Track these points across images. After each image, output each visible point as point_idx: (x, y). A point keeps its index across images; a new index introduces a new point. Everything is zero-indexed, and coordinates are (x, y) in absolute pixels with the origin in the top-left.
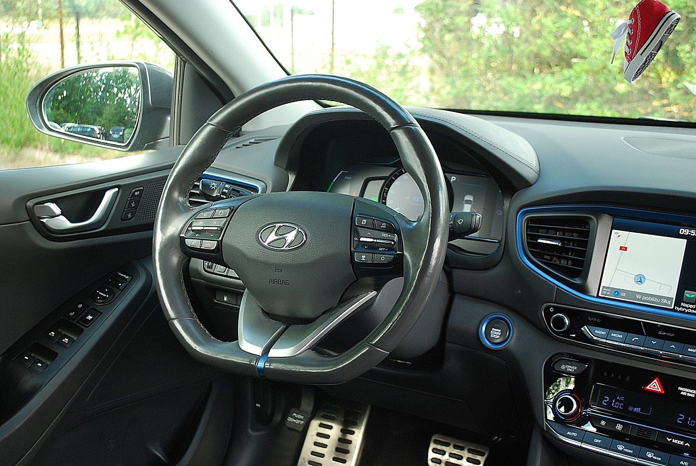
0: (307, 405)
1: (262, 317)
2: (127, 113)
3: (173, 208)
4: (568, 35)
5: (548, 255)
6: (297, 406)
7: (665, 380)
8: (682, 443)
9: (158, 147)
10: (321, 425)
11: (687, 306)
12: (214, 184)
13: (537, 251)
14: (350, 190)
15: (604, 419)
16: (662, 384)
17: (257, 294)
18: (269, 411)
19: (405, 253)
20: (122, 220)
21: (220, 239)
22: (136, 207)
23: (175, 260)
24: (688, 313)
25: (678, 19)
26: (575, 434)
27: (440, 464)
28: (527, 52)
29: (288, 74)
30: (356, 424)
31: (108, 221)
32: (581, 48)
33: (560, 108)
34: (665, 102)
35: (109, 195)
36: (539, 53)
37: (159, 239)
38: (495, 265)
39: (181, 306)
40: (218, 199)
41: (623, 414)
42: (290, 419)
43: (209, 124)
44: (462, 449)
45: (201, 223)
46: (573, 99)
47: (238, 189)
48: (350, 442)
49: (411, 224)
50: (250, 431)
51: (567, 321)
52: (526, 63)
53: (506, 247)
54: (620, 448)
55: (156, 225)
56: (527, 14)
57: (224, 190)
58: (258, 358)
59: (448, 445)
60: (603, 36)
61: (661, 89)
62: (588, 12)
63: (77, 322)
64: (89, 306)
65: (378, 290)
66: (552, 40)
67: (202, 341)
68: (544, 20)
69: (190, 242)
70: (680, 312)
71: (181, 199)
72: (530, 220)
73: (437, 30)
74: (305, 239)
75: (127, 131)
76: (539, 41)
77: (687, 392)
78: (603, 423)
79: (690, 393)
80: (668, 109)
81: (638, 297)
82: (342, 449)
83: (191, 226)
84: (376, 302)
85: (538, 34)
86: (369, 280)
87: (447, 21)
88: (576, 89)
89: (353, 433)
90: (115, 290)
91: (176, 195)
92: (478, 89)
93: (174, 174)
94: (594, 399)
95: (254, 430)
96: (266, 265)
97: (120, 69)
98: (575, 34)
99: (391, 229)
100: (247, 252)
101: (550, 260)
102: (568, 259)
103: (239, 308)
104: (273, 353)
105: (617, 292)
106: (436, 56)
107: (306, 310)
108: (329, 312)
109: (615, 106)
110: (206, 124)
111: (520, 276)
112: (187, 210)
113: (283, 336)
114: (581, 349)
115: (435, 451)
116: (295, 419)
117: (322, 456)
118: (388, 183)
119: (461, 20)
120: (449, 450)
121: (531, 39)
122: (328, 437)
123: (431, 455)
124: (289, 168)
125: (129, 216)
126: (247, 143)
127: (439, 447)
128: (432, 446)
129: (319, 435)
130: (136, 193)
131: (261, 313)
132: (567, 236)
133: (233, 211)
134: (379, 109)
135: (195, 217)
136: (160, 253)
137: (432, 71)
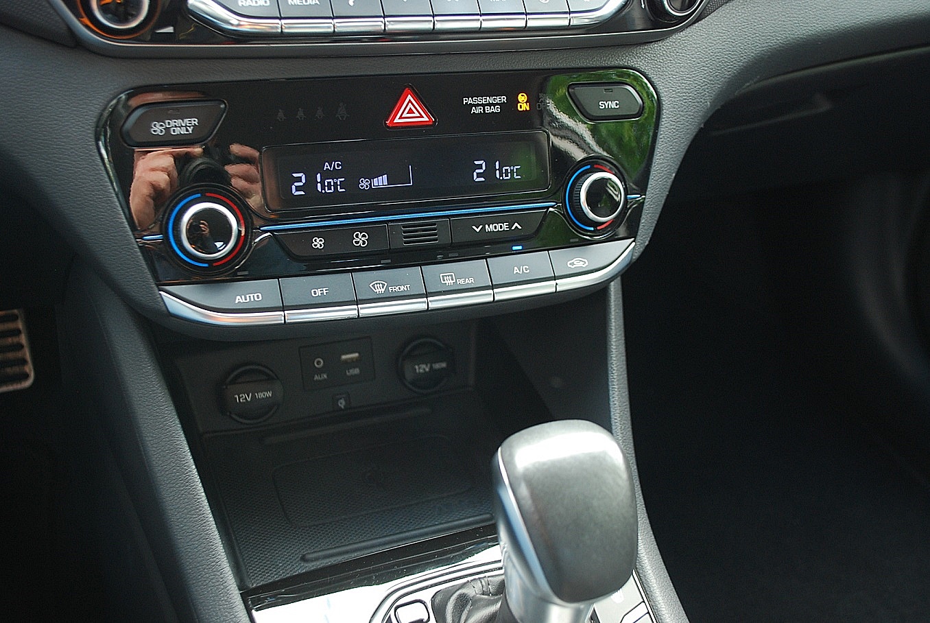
7: (429, 89)
8: (505, 226)
15: (318, 232)
16: (426, 99)
77: (484, 106)
78: (319, 242)
79: (490, 105)
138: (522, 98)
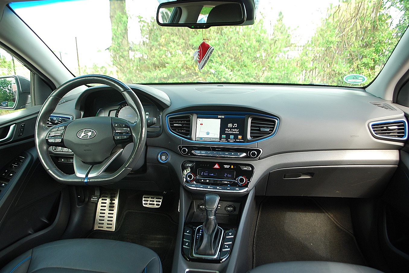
0: (97, 193)
1: (83, 164)
2: (8, 96)
3: (41, 129)
4: (164, 56)
5: (177, 129)
6: (93, 194)
7: (219, 164)
8: (227, 182)
9: (26, 107)
10: (102, 200)
11: (223, 140)
12: (55, 118)
13: (174, 128)
14: (104, 114)
15: (203, 179)
16: (219, 165)
17: (79, 155)
18: (83, 198)
19: (133, 134)
20: (19, 136)
21: (62, 138)
22: (23, 131)
23: (45, 148)
24: (224, 142)
25: (213, 49)
26: (194, 186)
27: (147, 204)
28: (150, 63)
29: (75, 77)
30: (115, 197)
31: (13, 137)
32: (169, 60)
33: (164, 81)
34: (197, 77)
35: (12, 127)
36: (155, 63)
37: (37, 141)
38: (160, 135)
39: (50, 165)
40: (57, 123)
41: (209, 177)
42: (92, 199)
43: (51, 96)
44: (154, 198)
45: (54, 133)
46: (168, 78)
47: (64, 120)
48: (114, 203)
49: (134, 124)
50: (77, 206)
51: (187, 150)
52: (150, 67)
53: (163, 128)
54: (209, 187)
55: (36, 136)
56: (149, 50)
57: (59, 120)
58: (84, 179)
59: (149, 198)
60: (175, 56)
61: (196, 73)
62: (169, 48)
63: (7, 177)
64: (10, 171)
65: (123, 149)
66: (159, 58)
67: (61, 176)
68: (155, 52)
69: (50, 141)
70: (221, 142)
71: (44, 125)
72: (170, 118)
73: (118, 57)
74: (95, 134)
75: (9, 102)
76: (154, 59)
77: (227, 167)
78: (202, 180)
80: (199, 79)
81: (204, 139)
82: (111, 206)
83: (49, 134)
84: (123, 153)
85: (154, 57)
86: (120, 145)
87: (121, 54)
88: (169, 75)
89: (115, 200)
90: (20, 163)
91: (41, 124)
92: (135, 77)
93: (40, 116)
94: (198, 173)
95: (79, 206)
96: (82, 145)
97: (3, 79)
98: (166, 56)
99: (127, 126)
100: (74, 141)
101: (178, 131)
102: (184, 130)
103: (73, 163)
104: (90, 176)
105: (201, 138)
106: (119, 66)
107: (99, 159)
108: (108, 158)
109: (182, 79)
110: (50, 96)
111: (169, 137)
112: (47, 129)
113: (92, 169)
114: (192, 158)
115: (144, 200)
116: (94, 199)
117: (105, 210)
118: (118, 111)
119: (125, 53)
120: (149, 199)
121: (151, 58)
122: (106, 203)
123: (144, 202)
124: (81, 109)
125: (21, 134)
126: (62, 102)
127: (146, 199)
128: (143, 199)
129: (102, 203)
130: (23, 125)
131: (82, 162)
132: (183, 122)
133: (66, 127)
134: (116, 85)
135: (50, 131)
136: (39, 146)
137: (117, 72)
138: (232, 166)
